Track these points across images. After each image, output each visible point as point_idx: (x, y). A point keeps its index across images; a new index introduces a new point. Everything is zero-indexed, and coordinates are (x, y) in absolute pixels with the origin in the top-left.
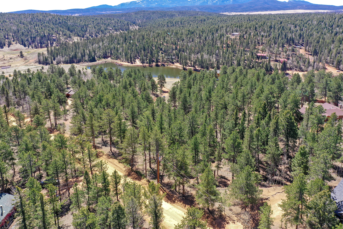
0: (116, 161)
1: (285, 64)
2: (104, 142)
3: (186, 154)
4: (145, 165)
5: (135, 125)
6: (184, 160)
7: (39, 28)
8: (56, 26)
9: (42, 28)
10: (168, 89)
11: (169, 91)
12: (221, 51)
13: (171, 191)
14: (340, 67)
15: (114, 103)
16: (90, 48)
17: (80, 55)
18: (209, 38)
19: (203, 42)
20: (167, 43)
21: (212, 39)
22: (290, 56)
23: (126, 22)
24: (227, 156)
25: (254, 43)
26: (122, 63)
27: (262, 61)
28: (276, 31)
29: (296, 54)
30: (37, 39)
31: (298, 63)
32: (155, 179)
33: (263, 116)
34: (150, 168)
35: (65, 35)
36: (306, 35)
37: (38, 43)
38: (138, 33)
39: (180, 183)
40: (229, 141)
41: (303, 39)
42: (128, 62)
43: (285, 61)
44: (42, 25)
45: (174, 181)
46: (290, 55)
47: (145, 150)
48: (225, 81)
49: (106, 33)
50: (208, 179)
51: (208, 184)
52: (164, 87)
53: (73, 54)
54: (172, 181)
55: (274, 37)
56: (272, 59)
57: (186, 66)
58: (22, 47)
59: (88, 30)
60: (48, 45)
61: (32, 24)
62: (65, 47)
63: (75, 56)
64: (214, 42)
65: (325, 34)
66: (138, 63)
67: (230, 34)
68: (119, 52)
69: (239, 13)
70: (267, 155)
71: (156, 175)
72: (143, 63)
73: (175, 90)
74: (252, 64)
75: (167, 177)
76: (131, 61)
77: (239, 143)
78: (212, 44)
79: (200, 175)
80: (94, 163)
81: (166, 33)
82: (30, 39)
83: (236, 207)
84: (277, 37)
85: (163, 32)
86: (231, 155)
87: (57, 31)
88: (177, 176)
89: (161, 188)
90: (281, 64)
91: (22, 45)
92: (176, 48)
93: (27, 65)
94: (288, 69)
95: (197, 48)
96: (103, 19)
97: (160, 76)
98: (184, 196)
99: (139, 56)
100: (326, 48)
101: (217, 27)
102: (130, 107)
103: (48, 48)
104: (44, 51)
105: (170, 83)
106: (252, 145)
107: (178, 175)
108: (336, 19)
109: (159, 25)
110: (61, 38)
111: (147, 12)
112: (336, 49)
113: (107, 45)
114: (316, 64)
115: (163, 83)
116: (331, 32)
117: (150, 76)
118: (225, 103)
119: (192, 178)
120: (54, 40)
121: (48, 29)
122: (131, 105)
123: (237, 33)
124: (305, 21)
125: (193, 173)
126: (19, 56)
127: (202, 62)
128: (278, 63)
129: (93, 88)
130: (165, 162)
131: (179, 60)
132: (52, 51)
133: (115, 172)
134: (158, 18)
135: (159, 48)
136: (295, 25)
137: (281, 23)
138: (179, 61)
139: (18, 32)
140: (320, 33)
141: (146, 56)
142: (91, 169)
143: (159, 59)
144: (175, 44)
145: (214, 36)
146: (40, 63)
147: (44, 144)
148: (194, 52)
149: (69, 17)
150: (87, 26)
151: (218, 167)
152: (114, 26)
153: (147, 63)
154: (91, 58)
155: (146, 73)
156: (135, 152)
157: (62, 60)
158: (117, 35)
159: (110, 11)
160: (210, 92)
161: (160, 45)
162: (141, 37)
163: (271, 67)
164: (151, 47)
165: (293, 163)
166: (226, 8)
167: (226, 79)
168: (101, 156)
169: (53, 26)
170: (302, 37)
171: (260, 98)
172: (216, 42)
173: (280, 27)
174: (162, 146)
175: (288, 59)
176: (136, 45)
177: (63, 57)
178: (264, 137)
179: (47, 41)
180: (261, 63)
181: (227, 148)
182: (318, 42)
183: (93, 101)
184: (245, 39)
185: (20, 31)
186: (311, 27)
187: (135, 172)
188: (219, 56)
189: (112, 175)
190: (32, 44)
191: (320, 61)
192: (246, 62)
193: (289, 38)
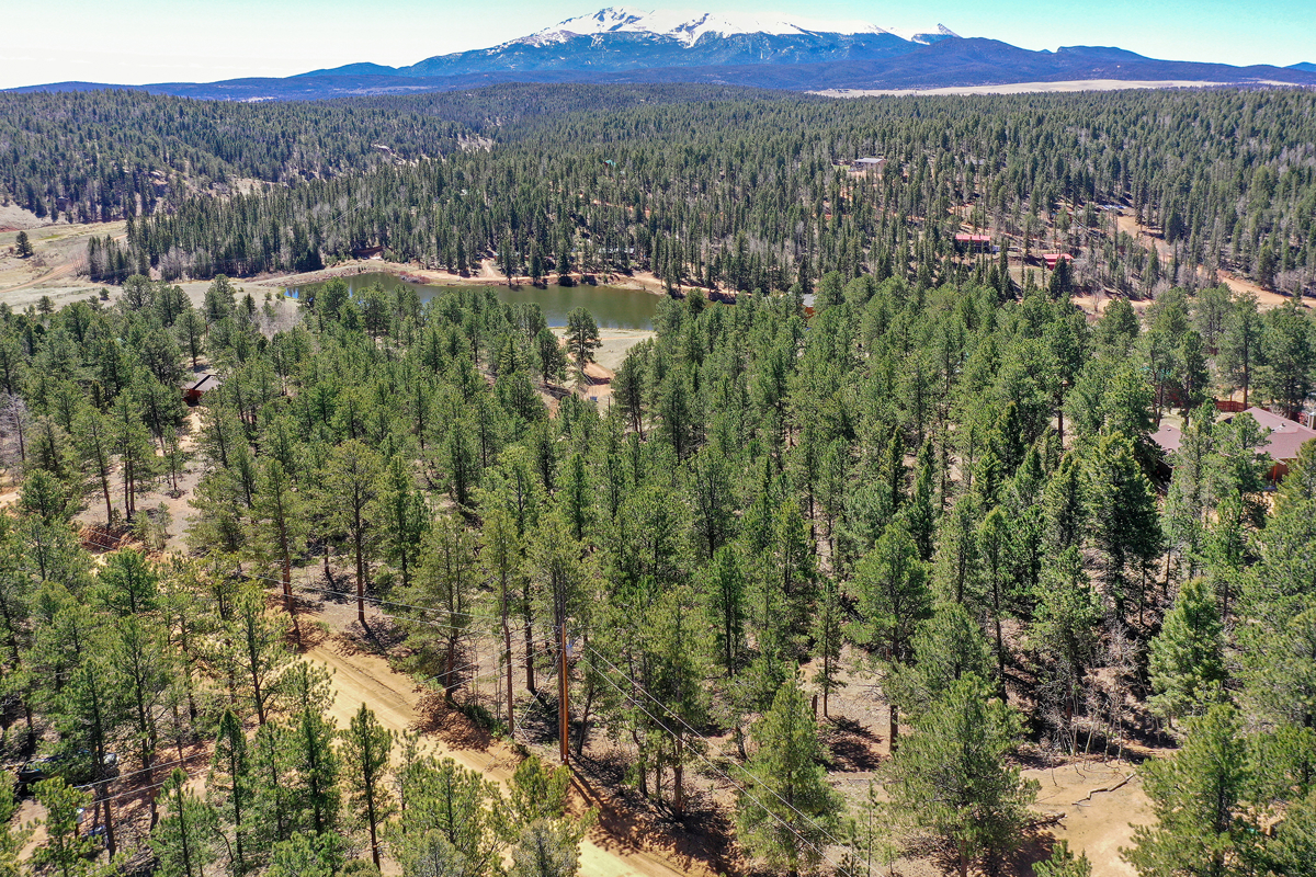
0: (379, 665)
1: (1063, 270)
2: (333, 585)
3: (686, 625)
4: (505, 680)
5: (470, 511)
6: (681, 655)
7: (100, 146)
8: (169, 138)
9: (111, 147)
10: (608, 371)
11: (612, 377)
12: (815, 226)
13: (621, 793)
14: (1276, 282)
15: (383, 422)
16: (302, 219)
17: (257, 243)
18: (766, 178)
19: (744, 194)
20: (603, 197)
21: (780, 183)
22: (1083, 241)
23: (445, 125)
24: (866, 634)
25: (943, 194)
26: (426, 274)
27: (974, 261)
28: (1024, 149)
29: (1103, 236)
30: (89, 185)
31: (1114, 266)
32: (550, 742)
33: (1008, 461)
34: (529, 693)
35: (202, 171)
36: (1138, 164)
37: (92, 201)
38: (491, 163)
39: (661, 756)
40: (872, 567)
41: (1127, 178)
42: (451, 272)
43: (1064, 260)
44: (111, 134)
45: (635, 748)
46: (1083, 239)
47: (505, 614)
48: (840, 331)
49: (365, 165)
50: (789, 738)
51: (791, 758)
52: (593, 362)
53: (230, 240)
54: (626, 748)
55: (1016, 173)
56: (1015, 254)
57: (679, 283)
58: (30, 216)
59: (296, 155)
60: (133, 211)
61: (71, 131)
62: (200, 214)
63: (240, 250)
64: (788, 192)
65: (1209, 162)
66: (489, 272)
67: (846, 163)
68: (415, 231)
69: (877, 93)
70: (1038, 626)
71: (553, 721)
72: (509, 272)
73: (636, 371)
74: (936, 273)
75: (605, 731)
76: (462, 266)
77: (917, 577)
78: (781, 198)
79: (754, 718)
80: (274, 675)
81: (601, 162)
82: (60, 187)
83: (917, 862)
84: (1028, 172)
85: (587, 158)
86: (882, 627)
87: (173, 157)
88: (650, 725)
89: (578, 782)
90: (1050, 273)
91: (28, 212)
92: (640, 218)
93: (44, 286)
94: (1078, 291)
95: (722, 216)
96: (356, 111)
97: (577, 320)
98: (679, 816)
99: (494, 248)
100: (1216, 213)
101: (795, 136)
102: (449, 436)
103: (131, 220)
104: (116, 231)
105: (615, 346)
106: (973, 584)
107: (652, 722)
108: (1245, 108)
109: (572, 133)
110: (187, 183)
111: (526, 88)
112: (1255, 214)
113: (369, 205)
114: (1182, 268)
115: (590, 346)
116: (1228, 152)
117: (536, 321)
118: (842, 411)
119: (715, 730)
120: (160, 191)
121: (135, 148)
122: (451, 426)
123: (875, 160)
124: (1132, 116)
125: (721, 712)
126: (11, 250)
127: (743, 269)
128: (1037, 270)
129: (299, 365)
130: (593, 663)
131: (651, 260)
132: (146, 230)
133: (364, 714)
134: (570, 108)
135: (574, 216)
136: (1095, 129)
137: (1040, 121)
138: (652, 266)
139: (16, 159)
140: (1188, 158)
141: (521, 246)
142: (259, 702)
143: (572, 259)
144: (637, 199)
145: (788, 169)
146: (95, 276)
147: (51, 593)
148: (708, 232)
149: (221, 105)
150: (290, 138)
151: (826, 681)
152: (399, 140)
153: (525, 273)
154: (304, 256)
155: (519, 311)
156: (463, 624)
157: (185, 265)
158: (408, 170)
159: (384, 85)
160: (778, 374)
161: (577, 206)
162: (502, 177)
163: (1010, 283)
164: (541, 212)
165: (1157, 659)
166: (826, 74)
167: (844, 323)
168: (317, 644)
169: (157, 139)
170: (1122, 172)
171: (987, 390)
172: (793, 191)
173: (1038, 137)
174: (580, 594)
175: (1076, 253)
176: (483, 205)
177: (189, 252)
178: (1019, 545)
179: (131, 196)
180: (970, 269)
181: (863, 598)
182: (1186, 189)
183: (293, 413)
184: (905, 180)
185: (21, 159)
186: (1153, 137)
187: (461, 710)
188: (808, 244)
189: (349, 728)
190: (68, 206)
191: (1199, 260)
192: (912, 264)
193: (1072, 175)
